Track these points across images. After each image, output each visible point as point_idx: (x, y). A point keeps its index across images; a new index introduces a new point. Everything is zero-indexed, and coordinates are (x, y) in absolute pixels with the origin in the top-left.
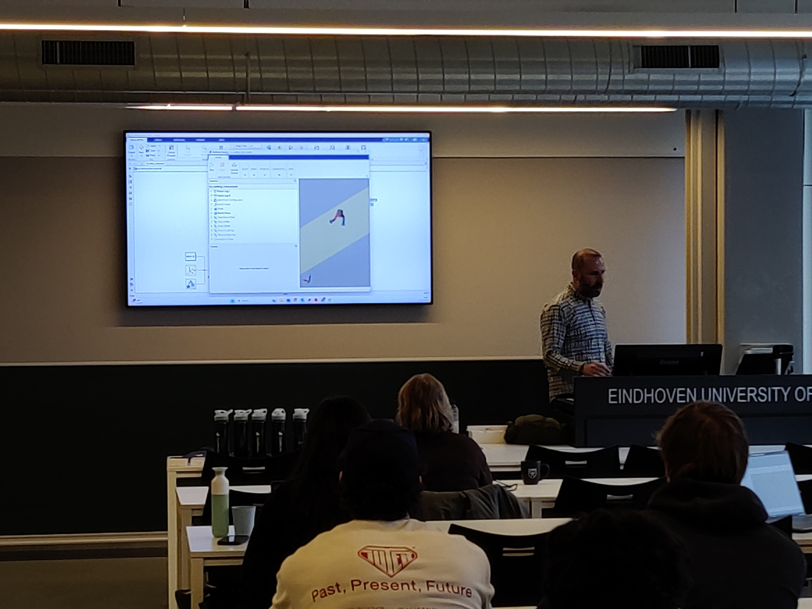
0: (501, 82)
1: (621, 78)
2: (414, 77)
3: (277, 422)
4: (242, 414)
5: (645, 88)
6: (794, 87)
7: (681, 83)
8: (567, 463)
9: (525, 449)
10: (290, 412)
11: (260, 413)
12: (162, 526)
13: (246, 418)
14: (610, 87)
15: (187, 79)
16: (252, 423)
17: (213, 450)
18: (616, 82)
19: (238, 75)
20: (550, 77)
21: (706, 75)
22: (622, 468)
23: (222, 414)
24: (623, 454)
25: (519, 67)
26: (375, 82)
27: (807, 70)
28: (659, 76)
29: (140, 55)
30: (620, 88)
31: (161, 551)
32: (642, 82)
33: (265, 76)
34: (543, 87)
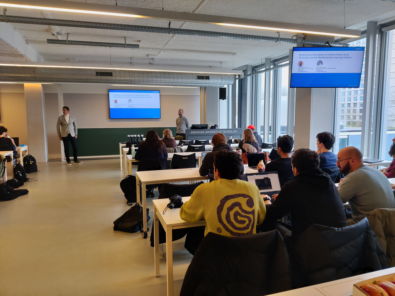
0: (175, 81)
1: (194, 81)
2: (160, 80)
3: (138, 137)
4: (132, 136)
5: (198, 83)
6: (221, 83)
7: (203, 82)
8: (186, 143)
9: (179, 141)
10: (140, 136)
11: (135, 136)
12: (119, 154)
13: (133, 136)
14: (192, 82)
15: (122, 79)
16: (134, 138)
17: (127, 142)
18: (193, 82)
19: (130, 79)
20: (183, 80)
21: (207, 81)
22: (194, 144)
23: (129, 136)
24: (194, 141)
25: (178, 78)
26: (154, 80)
27: (223, 80)
28: (200, 81)
29: (113, 74)
30: (194, 82)
31: (119, 158)
32: (197, 82)
33: (135, 79)
34: (181, 82)
